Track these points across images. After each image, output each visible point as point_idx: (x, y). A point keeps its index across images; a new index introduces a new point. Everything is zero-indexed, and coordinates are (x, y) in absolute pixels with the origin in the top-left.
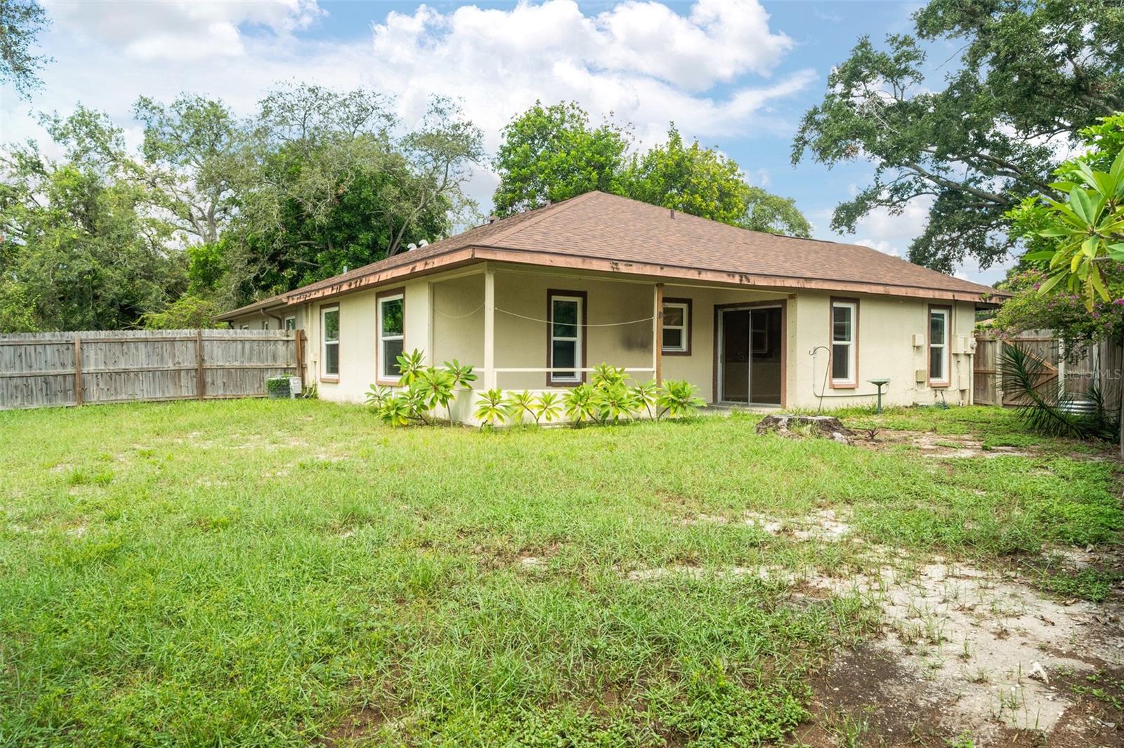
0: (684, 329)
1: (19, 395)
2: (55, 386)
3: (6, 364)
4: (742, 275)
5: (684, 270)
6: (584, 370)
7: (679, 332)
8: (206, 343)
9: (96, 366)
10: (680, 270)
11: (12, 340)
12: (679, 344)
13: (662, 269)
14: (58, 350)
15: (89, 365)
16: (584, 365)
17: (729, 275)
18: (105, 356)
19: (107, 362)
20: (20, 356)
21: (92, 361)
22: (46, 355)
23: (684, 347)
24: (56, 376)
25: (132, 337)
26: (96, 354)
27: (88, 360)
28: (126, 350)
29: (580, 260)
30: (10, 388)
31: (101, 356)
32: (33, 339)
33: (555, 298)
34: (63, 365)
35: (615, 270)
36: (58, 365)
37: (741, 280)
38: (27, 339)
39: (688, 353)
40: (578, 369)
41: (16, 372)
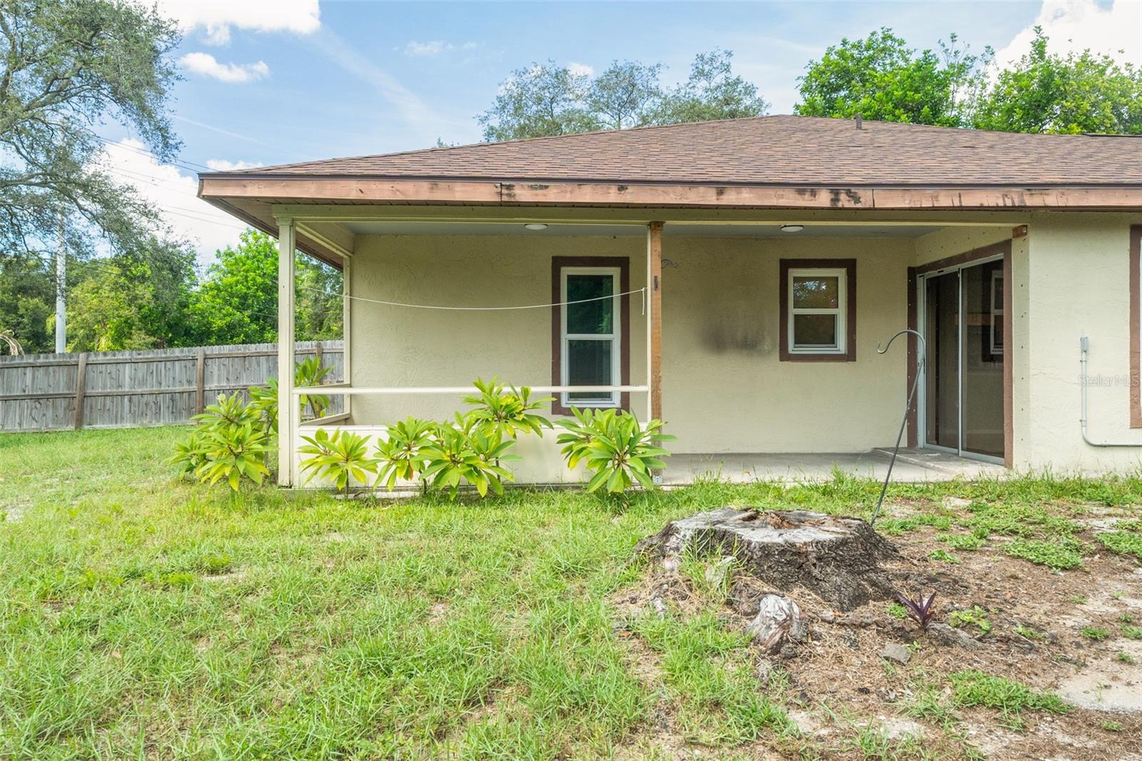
0: (841, 313)
1: (149, 413)
2: (180, 404)
3: (139, 381)
4: (835, 189)
5: (679, 188)
6: (626, 389)
7: (833, 318)
8: (328, 356)
9: (219, 382)
10: (669, 189)
11: (146, 356)
12: (832, 340)
13: (621, 189)
14: (186, 367)
15: (212, 383)
16: (625, 381)
17: (801, 192)
18: (228, 372)
19: (230, 378)
20: (152, 373)
21: (215, 378)
22: (174, 371)
23: (842, 346)
24: (183, 393)
25: (254, 351)
26: (219, 370)
27: (212, 376)
28: (247, 366)
29: (425, 185)
30: (141, 404)
31: (224, 372)
32: (163, 356)
33: (566, 271)
34: (189, 382)
35: (505, 198)
36: (184, 381)
37: (835, 200)
38: (159, 356)
39: (851, 356)
40: (616, 388)
41: (146, 389)
